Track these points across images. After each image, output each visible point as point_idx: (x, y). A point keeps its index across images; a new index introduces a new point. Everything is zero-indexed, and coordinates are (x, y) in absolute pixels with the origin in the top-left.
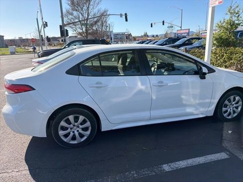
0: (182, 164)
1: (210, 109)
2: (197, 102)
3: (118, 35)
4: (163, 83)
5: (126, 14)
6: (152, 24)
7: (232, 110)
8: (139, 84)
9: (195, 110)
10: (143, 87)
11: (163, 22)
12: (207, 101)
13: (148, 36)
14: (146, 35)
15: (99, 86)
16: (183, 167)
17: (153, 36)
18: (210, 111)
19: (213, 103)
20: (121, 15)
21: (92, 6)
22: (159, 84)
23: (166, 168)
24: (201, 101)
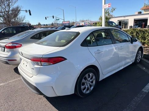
5: (29, 10)
6: (46, 18)
11: (53, 16)
13: (41, 25)
15: (99, 52)
17: (44, 25)
20: (26, 11)
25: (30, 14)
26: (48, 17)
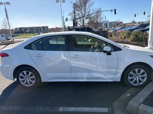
0: (72, 109)
1: (116, 76)
2: (105, 70)
3: (112, 23)
4: (78, 56)
6: (135, 15)
7: (137, 80)
8: (63, 56)
9: (104, 76)
10: (65, 58)
11: (144, 13)
12: (114, 70)
13: (135, 23)
14: (134, 22)
15: (39, 56)
16: (71, 111)
18: (117, 78)
19: (119, 73)
20: (112, 11)
21: (88, 7)
22: (76, 57)
23: (61, 109)
24: (108, 70)
25: (115, 13)
26: (138, 14)
